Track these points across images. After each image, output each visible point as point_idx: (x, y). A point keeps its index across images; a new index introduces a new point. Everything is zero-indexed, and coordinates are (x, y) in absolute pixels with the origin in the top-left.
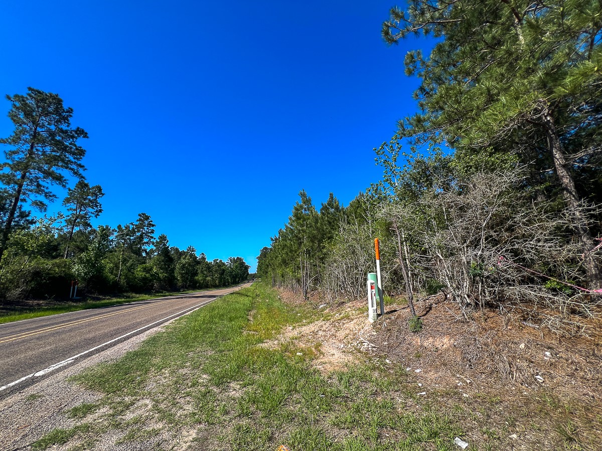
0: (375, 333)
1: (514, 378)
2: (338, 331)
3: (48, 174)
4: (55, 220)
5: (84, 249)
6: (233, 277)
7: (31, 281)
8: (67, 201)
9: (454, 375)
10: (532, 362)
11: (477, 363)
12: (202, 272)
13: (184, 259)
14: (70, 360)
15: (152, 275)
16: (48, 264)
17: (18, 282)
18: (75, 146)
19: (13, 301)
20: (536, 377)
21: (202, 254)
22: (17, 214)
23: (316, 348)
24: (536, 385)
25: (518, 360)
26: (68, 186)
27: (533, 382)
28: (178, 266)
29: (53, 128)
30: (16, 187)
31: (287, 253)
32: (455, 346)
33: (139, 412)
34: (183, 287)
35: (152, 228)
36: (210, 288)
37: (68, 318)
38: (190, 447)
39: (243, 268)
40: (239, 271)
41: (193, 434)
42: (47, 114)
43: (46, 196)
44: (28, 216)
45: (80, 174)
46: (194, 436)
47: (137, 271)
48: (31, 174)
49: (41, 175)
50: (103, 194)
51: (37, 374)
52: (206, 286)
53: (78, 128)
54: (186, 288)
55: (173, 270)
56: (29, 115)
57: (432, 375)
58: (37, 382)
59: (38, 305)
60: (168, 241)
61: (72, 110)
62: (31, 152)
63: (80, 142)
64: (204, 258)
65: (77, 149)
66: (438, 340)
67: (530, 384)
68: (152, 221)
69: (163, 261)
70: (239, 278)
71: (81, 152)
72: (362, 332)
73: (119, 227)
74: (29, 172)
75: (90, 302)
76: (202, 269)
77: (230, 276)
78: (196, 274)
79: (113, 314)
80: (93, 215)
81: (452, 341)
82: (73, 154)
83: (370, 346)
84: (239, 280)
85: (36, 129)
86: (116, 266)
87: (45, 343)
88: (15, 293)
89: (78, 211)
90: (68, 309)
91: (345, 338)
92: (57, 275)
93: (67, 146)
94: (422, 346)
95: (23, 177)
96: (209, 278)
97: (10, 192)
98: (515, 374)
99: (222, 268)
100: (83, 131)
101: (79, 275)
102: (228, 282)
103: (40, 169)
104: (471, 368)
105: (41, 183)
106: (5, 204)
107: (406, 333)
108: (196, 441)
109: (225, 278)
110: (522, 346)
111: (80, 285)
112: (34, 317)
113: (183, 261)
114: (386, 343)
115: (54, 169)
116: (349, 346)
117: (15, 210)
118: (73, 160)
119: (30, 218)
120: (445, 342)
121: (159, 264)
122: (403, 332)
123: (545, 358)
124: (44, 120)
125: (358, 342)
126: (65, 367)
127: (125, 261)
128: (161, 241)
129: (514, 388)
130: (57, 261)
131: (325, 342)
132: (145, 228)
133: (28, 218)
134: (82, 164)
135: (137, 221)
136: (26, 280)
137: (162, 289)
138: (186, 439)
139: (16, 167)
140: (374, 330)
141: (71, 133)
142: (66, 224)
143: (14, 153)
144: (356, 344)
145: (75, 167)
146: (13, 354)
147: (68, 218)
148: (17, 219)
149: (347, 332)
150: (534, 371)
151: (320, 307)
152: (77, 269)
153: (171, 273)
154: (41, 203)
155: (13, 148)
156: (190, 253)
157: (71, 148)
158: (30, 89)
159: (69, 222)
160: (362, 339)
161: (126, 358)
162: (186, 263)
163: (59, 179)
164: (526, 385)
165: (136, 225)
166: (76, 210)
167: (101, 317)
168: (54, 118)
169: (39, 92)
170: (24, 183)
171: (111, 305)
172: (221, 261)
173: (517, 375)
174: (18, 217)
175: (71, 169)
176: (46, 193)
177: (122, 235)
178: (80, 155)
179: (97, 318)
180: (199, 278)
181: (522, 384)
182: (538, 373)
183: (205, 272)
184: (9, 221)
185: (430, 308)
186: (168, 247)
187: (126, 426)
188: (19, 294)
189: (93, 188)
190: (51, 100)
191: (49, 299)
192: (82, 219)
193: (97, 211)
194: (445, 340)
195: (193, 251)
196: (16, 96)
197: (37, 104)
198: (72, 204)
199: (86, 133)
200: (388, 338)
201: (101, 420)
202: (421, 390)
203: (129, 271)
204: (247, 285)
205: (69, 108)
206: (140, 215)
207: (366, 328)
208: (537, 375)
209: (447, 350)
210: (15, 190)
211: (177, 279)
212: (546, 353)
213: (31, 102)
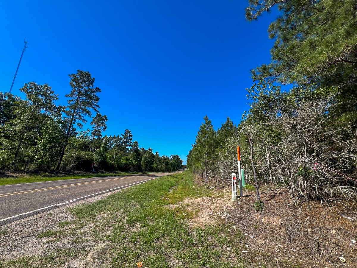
0: (233, 208)
1: (321, 255)
2: (213, 204)
3: (84, 110)
4: (86, 132)
5: (99, 147)
6: (173, 167)
7: (76, 162)
8: (92, 123)
9: (276, 245)
10: (338, 246)
11: (295, 239)
12: (156, 162)
13: (146, 154)
14: (73, 200)
15: (129, 162)
16: (83, 153)
17: (71, 161)
18: (95, 96)
19: (68, 170)
20: (339, 257)
21: (157, 152)
22: (71, 129)
23: (196, 213)
24: (338, 263)
25: (327, 242)
26: (92, 116)
27: (336, 261)
28: (143, 158)
29: (86, 88)
30: (71, 117)
31: (198, 154)
32: (282, 224)
33: (86, 230)
34: (145, 170)
35: (131, 137)
36: (159, 172)
37: (85, 181)
38: (98, 251)
39: (179, 162)
40: (177, 163)
41: (103, 246)
42: (84, 82)
43: (83, 121)
44: (75, 130)
45: (97, 110)
46: (103, 247)
47: (122, 160)
48: (77, 110)
49: (81, 111)
50: (107, 120)
51: (58, 205)
52: (158, 171)
53: (97, 87)
54: (147, 171)
55: (140, 161)
56: (77, 83)
57: (261, 241)
58: (56, 208)
59: (78, 173)
60: (138, 145)
61: (94, 79)
62: (77, 101)
63: (97, 94)
64: (157, 155)
65: (96, 98)
66: (271, 218)
67: (333, 262)
68: (131, 134)
69: (135, 155)
70: (177, 167)
71: (97, 99)
72: (226, 207)
73: (114, 137)
74: (77, 109)
75: (100, 174)
76: (156, 160)
77: (171, 165)
78: (152, 163)
79: (104, 181)
80: (103, 130)
81: (280, 221)
82: (94, 100)
83: (227, 216)
84: (176, 169)
85: (80, 89)
86: (113, 157)
87: (69, 191)
88: (69, 167)
89: (97, 128)
90: (88, 176)
91: (215, 208)
92: (86, 159)
93: (92, 97)
94: (260, 221)
95: (74, 112)
96: (159, 166)
97: (69, 119)
98: (322, 252)
99: (167, 161)
100: (99, 89)
101: (96, 160)
102: (170, 169)
103: (80, 108)
104: (290, 242)
105: (81, 115)
106: (67, 125)
107: (252, 211)
108: (102, 249)
109: (168, 167)
110: (333, 232)
111: (96, 165)
112: (73, 179)
113: (146, 156)
114: (238, 215)
115: (86, 108)
116: (215, 214)
117: (70, 128)
118: (94, 103)
119: (76, 131)
120: (275, 220)
121: (133, 157)
122: (250, 210)
123: (351, 244)
124: (83, 85)
125: (221, 212)
126: (70, 203)
127: (117, 154)
128: (134, 144)
129: (319, 262)
130: (86, 152)
131: (203, 209)
132: (128, 137)
133: (75, 131)
134: (98, 105)
135: (124, 133)
136: (74, 161)
137: (134, 170)
138: (98, 247)
139: (71, 108)
140: (233, 206)
141: (94, 90)
142: (91, 135)
143: (71, 101)
144: (219, 214)
145: (94, 106)
146: (55, 194)
147: (92, 131)
148: (71, 132)
149: (218, 205)
150: (338, 252)
151: (211, 188)
152: (95, 157)
153: (139, 162)
154: (80, 124)
155: (70, 99)
156: (149, 152)
157: (94, 97)
158: (78, 71)
159: (92, 133)
160: (224, 211)
161: (96, 203)
162: (147, 157)
163: (88, 112)
164: (330, 262)
165: (124, 136)
166: (95, 128)
167: (98, 182)
168: (87, 84)
169: (82, 72)
170: (75, 115)
171: (107, 176)
172: (167, 157)
173: (324, 253)
174: (71, 131)
175: (93, 107)
176: (83, 119)
177: (116, 140)
178: (97, 100)
179: (97, 182)
180: (154, 165)
181: (326, 261)
182: (341, 255)
183: (158, 163)
184: (68, 133)
185: (274, 196)
186: (138, 148)
187: (77, 235)
188: (71, 167)
189: (103, 117)
190: (86, 75)
191: (82, 171)
192: (98, 132)
193: (104, 128)
194: (276, 219)
195: (151, 150)
196: (73, 74)
197: (80, 78)
198: (94, 125)
199: (100, 90)
200: (241, 212)
201: (68, 230)
202: (246, 249)
203: (119, 159)
204: (181, 172)
205: (93, 78)
206: (126, 130)
207: (229, 204)
208: (340, 256)
209: (276, 226)
210: (71, 118)
211: (142, 165)
212: (353, 240)
213: (78, 77)
